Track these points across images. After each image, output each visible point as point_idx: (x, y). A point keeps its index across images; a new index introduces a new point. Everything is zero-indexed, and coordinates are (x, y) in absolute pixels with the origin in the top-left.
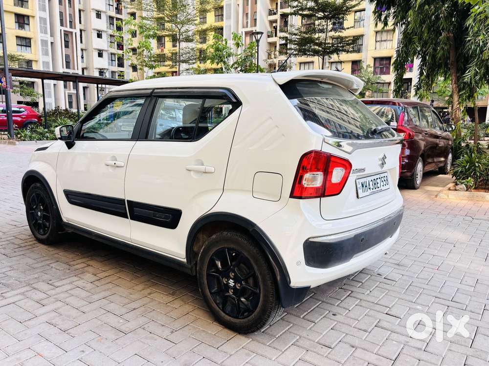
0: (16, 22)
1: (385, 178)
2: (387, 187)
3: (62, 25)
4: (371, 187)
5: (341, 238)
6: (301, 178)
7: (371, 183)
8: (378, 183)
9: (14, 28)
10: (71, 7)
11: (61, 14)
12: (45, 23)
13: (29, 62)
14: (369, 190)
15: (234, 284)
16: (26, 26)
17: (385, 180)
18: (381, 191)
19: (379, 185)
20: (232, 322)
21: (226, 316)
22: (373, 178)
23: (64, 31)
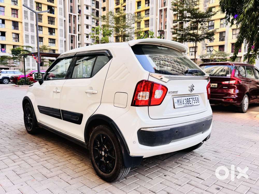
0: (49, 32)
1: (196, 99)
2: (198, 104)
3: (70, 32)
4: (185, 102)
5: (160, 129)
6: (137, 95)
7: (185, 101)
8: (190, 101)
9: (48, 34)
10: (74, 24)
11: (70, 27)
12: (62, 32)
13: (54, 51)
14: (183, 105)
15: (104, 154)
16: (53, 34)
17: (196, 100)
18: (193, 105)
19: (191, 102)
20: (104, 175)
21: (101, 172)
22: (186, 98)
23: (71, 35)
